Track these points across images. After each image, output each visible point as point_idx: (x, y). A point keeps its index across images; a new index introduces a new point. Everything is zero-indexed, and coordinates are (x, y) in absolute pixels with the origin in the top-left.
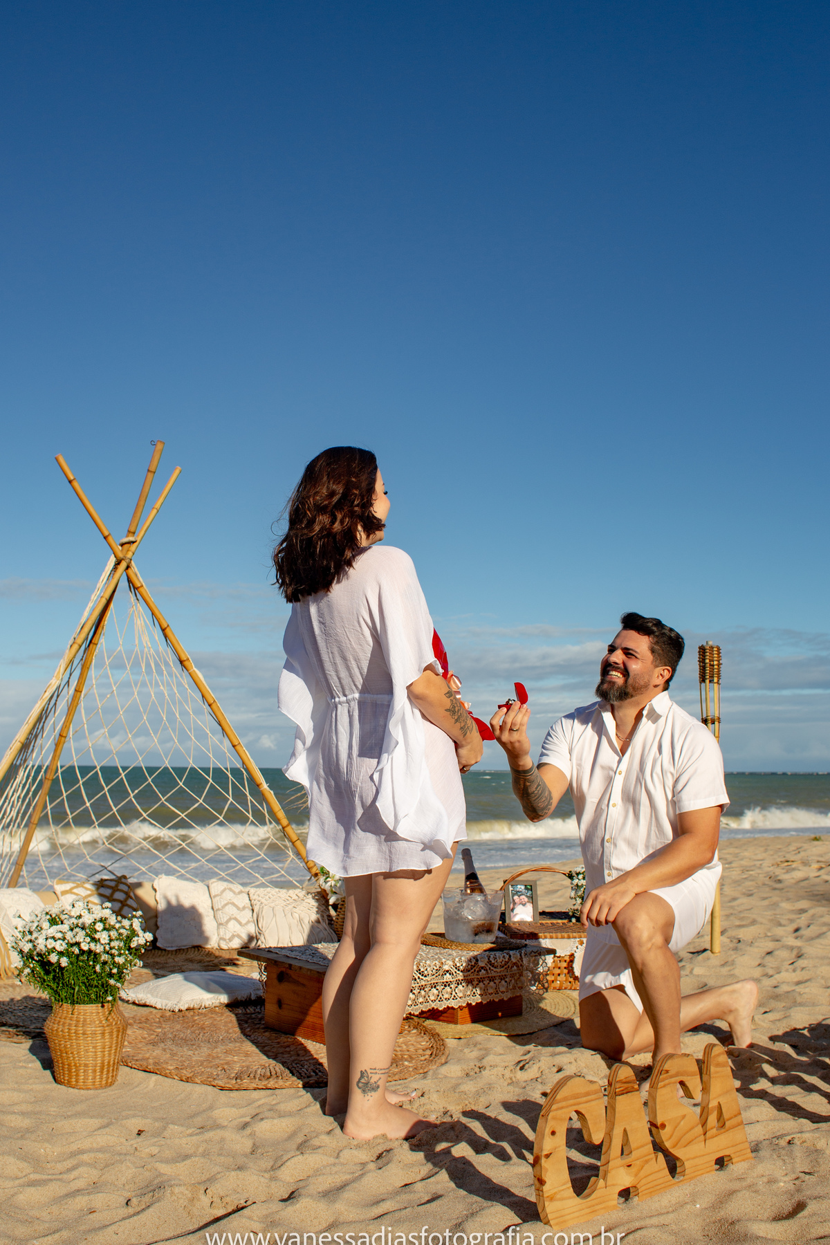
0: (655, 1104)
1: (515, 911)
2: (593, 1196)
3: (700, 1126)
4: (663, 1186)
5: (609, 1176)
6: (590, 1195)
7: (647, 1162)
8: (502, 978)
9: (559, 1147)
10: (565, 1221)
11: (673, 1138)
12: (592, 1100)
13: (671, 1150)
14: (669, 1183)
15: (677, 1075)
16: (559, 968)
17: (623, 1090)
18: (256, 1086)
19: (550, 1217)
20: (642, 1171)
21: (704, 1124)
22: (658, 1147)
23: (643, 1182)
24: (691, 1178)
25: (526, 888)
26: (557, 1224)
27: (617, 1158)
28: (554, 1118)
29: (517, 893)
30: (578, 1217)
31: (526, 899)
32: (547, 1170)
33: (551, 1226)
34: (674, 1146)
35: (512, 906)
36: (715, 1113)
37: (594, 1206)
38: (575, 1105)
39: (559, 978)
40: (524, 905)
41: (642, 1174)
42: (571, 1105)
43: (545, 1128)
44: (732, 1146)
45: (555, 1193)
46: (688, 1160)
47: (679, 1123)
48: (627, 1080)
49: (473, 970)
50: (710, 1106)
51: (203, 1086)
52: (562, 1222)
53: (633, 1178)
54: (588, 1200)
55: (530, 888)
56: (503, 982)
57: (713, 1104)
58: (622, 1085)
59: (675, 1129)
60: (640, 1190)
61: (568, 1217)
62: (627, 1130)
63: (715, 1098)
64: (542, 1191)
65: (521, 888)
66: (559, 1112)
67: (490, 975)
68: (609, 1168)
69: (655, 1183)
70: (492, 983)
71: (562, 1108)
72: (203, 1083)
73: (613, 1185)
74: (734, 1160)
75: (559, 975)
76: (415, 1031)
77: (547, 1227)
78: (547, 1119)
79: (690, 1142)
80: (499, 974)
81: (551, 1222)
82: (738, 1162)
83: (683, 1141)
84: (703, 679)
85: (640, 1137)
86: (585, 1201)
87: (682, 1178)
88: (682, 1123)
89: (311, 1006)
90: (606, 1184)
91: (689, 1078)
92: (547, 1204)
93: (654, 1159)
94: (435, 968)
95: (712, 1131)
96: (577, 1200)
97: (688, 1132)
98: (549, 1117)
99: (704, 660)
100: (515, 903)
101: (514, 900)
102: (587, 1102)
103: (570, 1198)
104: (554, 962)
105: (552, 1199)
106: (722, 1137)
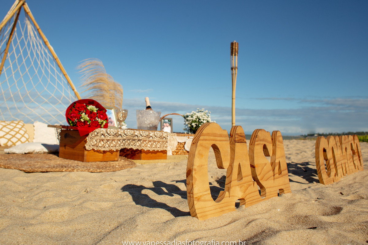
0: (253, 153)
1: (164, 129)
2: (223, 201)
3: (272, 171)
4: (256, 200)
5: (231, 190)
6: (220, 201)
7: (250, 185)
8: (159, 142)
9: (204, 165)
10: (206, 215)
11: (261, 174)
12: (223, 141)
13: (260, 181)
14: (259, 199)
15: (263, 140)
17: (239, 140)
19: (197, 211)
20: (247, 190)
21: (274, 170)
22: (255, 179)
23: (248, 197)
24: (269, 198)
25: (168, 121)
26: (201, 217)
27: (235, 180)
28: (201, 145)
29: (165, 122)
30: (214, 213)
31: (168, 125)
32: (196, 179)
33: (197, 218)
34: (262, 179)
35: (163, 127)
36: (278, 166)
37: (223, 207)
38: (214, 140)
39: (180, 151)
40: (167, 127)
41: (247, 192)
42: (212, 140)
43: (195, 150)
44: (284, 185)
45: (201, 196)
46: (267, 188)
47: (264, 167)
48: (241, 135)
50: (276, 162)
52: (204, 216)
53: (243, 194)
54: (220, 203)
55: (170, 120)
57: (277, 161)
58: (239, 137)
59: (262, 170)
60: (246, 201)
61: (208, 213)
62: (241, 164)
63: (278, 158)
64: (192, 193)
65: (167, 121)
66: (204, 142)
68: (231, 185)
69: (253, 198)
71: (206, 140)
73: (233, 196)
74: (285, 192)
75: (180, 150)
77: (195, 218)
78: (197, 145)
79: (268, 179)
80: (158, 140)
81: (198, 215)
82: (286, 193)
83: (265, 178)
84: (232, 54)
85: (247, 170)
86: (218, 203)
87: (264, 197)
88: (265, 167)
90: (229, 195)
91: (268, 144)
92: (195, 202)
93: (253, 185)
95: (276, 175)
96: (213, 202)
97: (267, 173)
98: (198, 144)
99: (233, 47)
100: (164, 126)
101: (164, 125)
102: (220, 141)
103: (209, 200)
104: (178, 145)
105: (199, 199)
106: (280, 179)
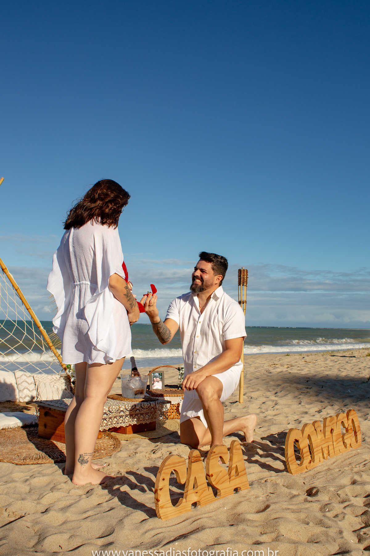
0: (209, 466)
1: (154, 385)
2: (181, 506)
3: (228, 475)
4: (211, 500)
5: (188, 497)
6: (179, 505)
7: (204, 491)
8: (147, 414)
9: (166, 485)
10: (168, 517)
11: (216, 481)
12: (181, 465)
13: (215, 486)
14: (214, 499)
15: (218, 454)
16: (173, 409)
17: (195, 461)
18: (32, 463)
19: (161, 515)
20: (202, 495)
21: (230, 474)
22: (209, 484)
23: (203, 499)
24: (223, 497)
25: (159, 375)
26: (164, 518)
27: (191, 489)
28: (164, 473)
29: (155, 377)
30: (174, 515)
31: (159, 379)
32: (160, 495)
33: (161, 519)
34: (216, 484)
35: (153, 382)
36: (235, 469)
37: (180, 510)
38: (173, 467)
39: (172, 414)
40: (158, 382)
41: (202, 496)
42: (172, 467)
43: (160, 477)
44: (241, 483)
45: (164, 505)
46: (222, 489)
47: (219, 474)
48: (197, 456)
49: (133, 410)
50: (232, 467)
51: (8, 463)
52: (166, 517)
53: (198, 498)
54: (178, 507)
55: (161, 374)
56: (147, 415)
57: (234, 466)
58: (195, 458)
59: (217, 477)
60: (201, 503)
61: (169, 515)
62: (196, 477)
63: (235, 463)
64: (158, 504)
65: (157, 374)
66: (166, 470)
67: (141, 412)
68: (188, 494)
69: (208, 499)
70: (142, 416)
71: (168, 469)
72: (8, 462)
73: (190, 501)
74: (242, 489)
75: (173, 412)
76: (107, 437)
77: (160, 519)
79: (223, 482)
80: (145, 412)
81: (162, 517)
82: (243, 490)
83: (220, 482)
84: (240, 284)
85: (202, 481)
86: (177, 508)
87: (219, 497)
88: (220, 474)
89: (58, 426)
90: (186, 501)
91: (224, 455)
92: (160, 510)
93: (208, 490)
94: (117, 410)
95: (233, 477)
96: (174, 508)
97: (223, 478)
98: (162, 473)
99: (241, 275)
100: (154, 381)
101: (154, 380)
102: (179, 466)
103: (170, 507)
104: (170, 407)
105: (162, 507)
106: (237, 479)
